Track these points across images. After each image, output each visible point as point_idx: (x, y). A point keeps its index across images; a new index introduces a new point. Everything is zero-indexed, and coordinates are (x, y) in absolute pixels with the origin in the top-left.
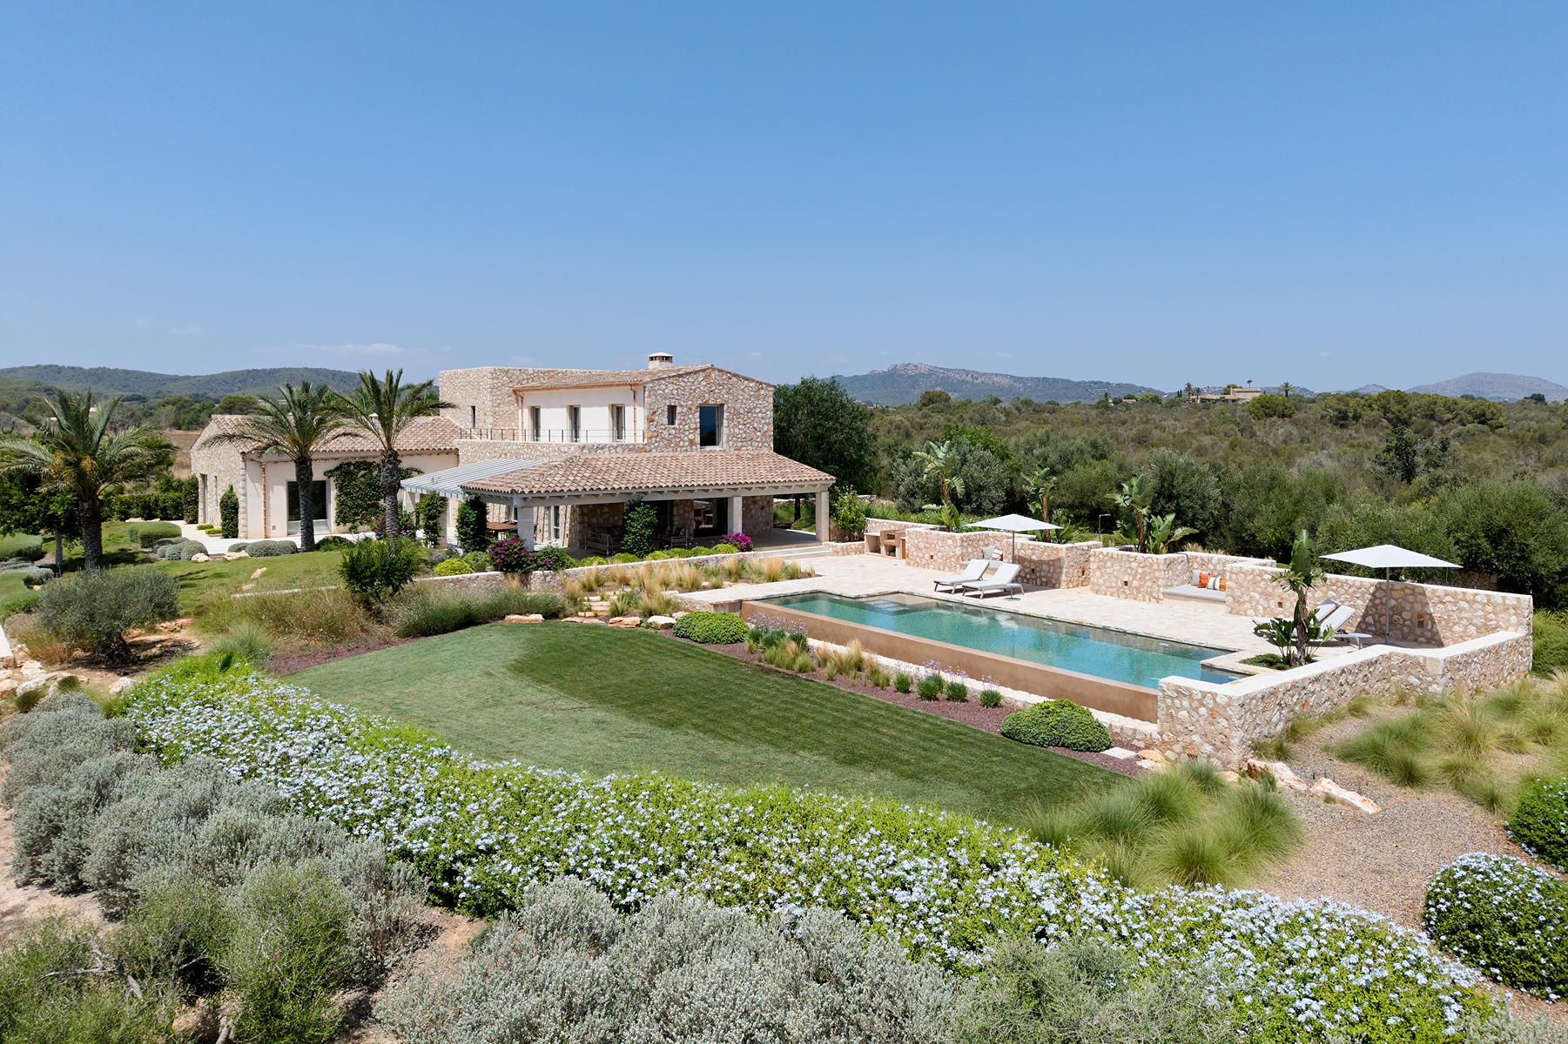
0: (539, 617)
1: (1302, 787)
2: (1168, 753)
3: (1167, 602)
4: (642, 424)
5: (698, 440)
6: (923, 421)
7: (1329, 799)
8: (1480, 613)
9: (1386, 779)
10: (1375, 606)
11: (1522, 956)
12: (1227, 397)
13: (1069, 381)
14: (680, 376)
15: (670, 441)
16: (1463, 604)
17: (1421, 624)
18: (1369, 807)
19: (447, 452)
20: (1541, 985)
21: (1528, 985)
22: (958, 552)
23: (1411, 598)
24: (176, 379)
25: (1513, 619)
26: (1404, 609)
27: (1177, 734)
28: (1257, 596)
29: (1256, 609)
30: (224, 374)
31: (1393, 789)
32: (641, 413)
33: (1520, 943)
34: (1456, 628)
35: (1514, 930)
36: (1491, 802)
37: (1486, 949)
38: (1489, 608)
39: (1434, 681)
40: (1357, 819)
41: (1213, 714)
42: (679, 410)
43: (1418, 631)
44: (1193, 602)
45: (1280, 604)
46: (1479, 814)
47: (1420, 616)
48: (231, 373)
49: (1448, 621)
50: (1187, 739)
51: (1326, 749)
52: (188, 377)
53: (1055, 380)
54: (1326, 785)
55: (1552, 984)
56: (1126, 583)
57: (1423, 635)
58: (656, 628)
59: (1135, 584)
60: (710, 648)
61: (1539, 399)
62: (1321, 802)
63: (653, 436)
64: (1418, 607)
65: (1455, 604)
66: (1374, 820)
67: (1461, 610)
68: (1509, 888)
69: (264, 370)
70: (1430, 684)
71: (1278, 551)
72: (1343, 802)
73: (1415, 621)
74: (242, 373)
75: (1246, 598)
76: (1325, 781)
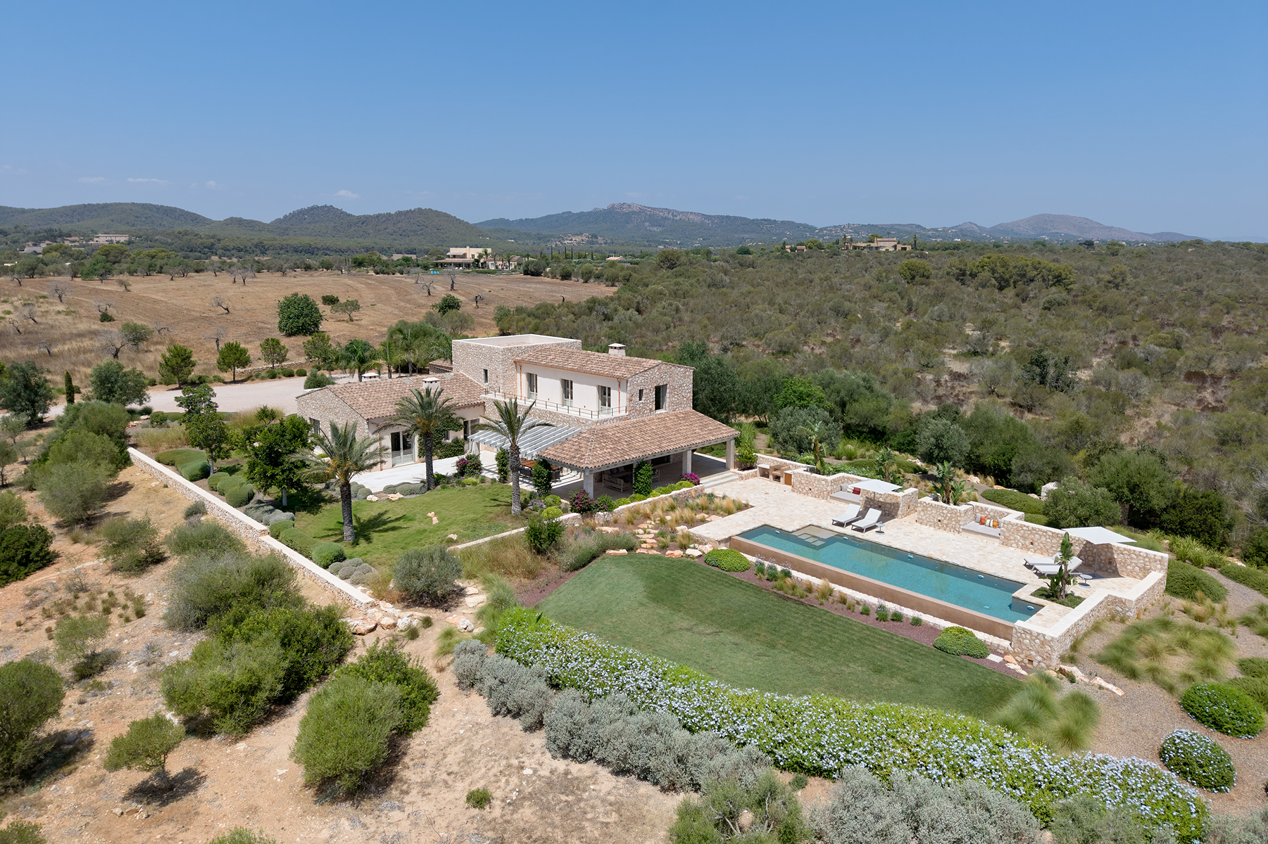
0: (624, 551)
1: (1087, 680)
2: (1017, 658)
3: (964, 534)
4: (624, 403)
5: (654, 408)
6: (675, 288)
7: (1101, 687)
8: (1142, 561)
9: (1122, 676)
10: (1086, 551)
11: (1205, 777)
12: (872, 245)
13: (745, 219)
14: (646, 371)
15: (640, 411)
16: (1133, 556)
17: (1110, 563)
18: (1120, 693)
19: (478, 405)
20: (1211, 787)
21: (1206, 787)
22: (829, 489)
23: (1106, 550)
24: (23, 211)
25: (1159, 566)
26: (1101, 555)
27: (1023, 650)
28: (1019, 538)
29: (1017, 544)
30: (63, 207)
31: (1127, 681)
32: (624, 396)
33: (1204, 772)
34: (1129, 567)
35: (1201, 766)
36: (1171, 689)
37: (1190, 773)
38: (1147, 559)
39: (1129, 611)
40: (1116, 699)
41: (1043, 644)
42: (644, 391)
43: (1108, 566)
44: (980, 536)
45: (1032, 543)
46: (1164, 695)
47: (1110, 559)
48: (70, 207)
49: (1124, 563)
50: (1028, 653)
51: (1091, 656)
52: (33, 210)
53: (735, 218)
54: (1099, 681)
55: (1215, 787)
56: (939, 521)
57: (1110, 568)
58: (693, 558)
59: (945, 522)
60: (734, 575)
61: (1090, 244)
62: (1097, 689)
63: (631, 409)
64: (1109, 554)
65: (1129, 555)
66: (1124, 700)
67: (1132, 558)
68: (1198, 749)
69: (98, 205)
70: (1127, 611)
71: (995, 470)
72: (1107, 689)
73: (1107, 561)
74: (79, 207)
75: (1012, 538)
76: (1098, 678)
